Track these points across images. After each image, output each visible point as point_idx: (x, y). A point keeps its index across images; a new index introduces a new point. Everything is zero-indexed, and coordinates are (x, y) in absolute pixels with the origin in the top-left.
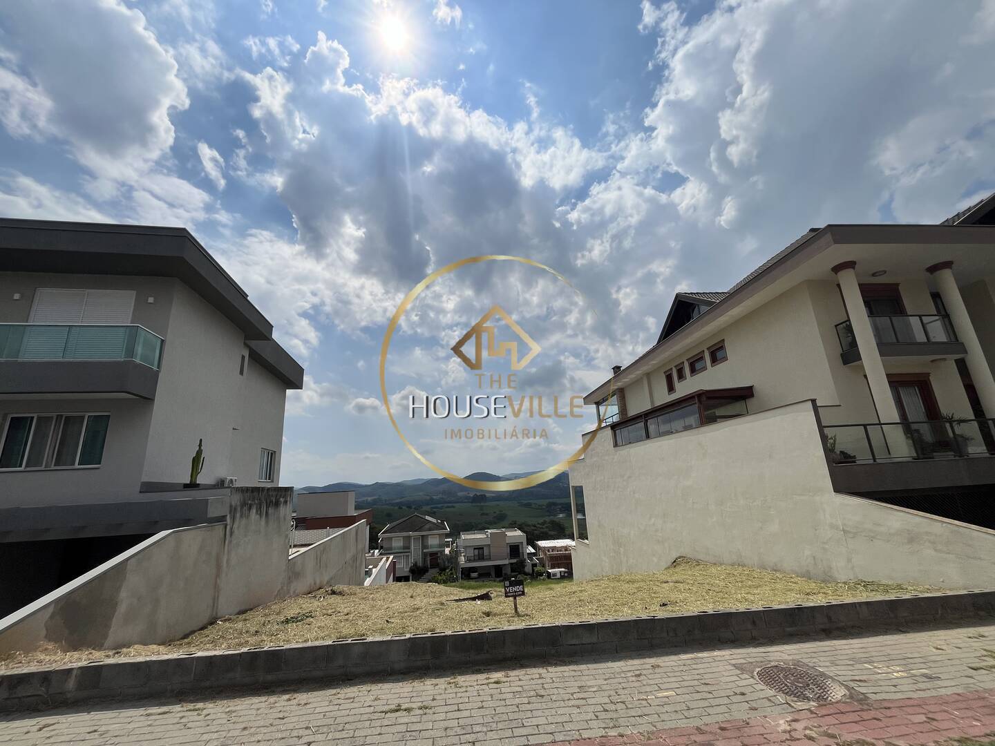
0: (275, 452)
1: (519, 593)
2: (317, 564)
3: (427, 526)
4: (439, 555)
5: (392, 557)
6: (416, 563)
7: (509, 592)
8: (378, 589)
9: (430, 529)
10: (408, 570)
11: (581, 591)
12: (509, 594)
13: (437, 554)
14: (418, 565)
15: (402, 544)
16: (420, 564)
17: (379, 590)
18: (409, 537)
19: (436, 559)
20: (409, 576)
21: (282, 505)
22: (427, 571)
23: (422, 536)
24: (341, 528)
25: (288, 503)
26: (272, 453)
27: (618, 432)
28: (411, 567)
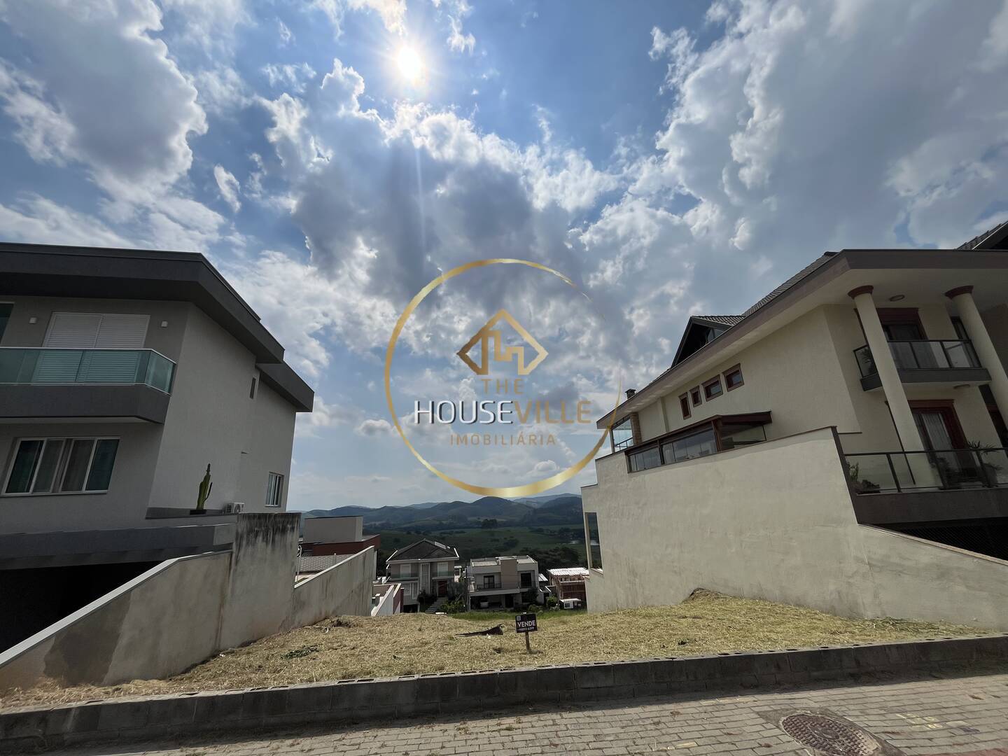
0: (282, 476)
1: (532, 628)
2: (323, 594)
3: (436, 553)
4: (448, 583)
5: (399, 585)
6: (424, 591)
7: (521, 627)
8: (385, 619)
9: (439, 556)
10: (416, 598)
11: (596, 626)
12: (521, 629)
13: (446, 582)
14: (427, 592)
15: (410, 572)
16: (428, 592)
18: (418, 564)
19: (445, 587)
20: (417, 607)
21: (288, 532)
22: (436, 600)
23: (431, 563)
24: (348, 555)
25: (295, 529)
26: (280, 478)
27: (632, 458)
28: (419, 595)
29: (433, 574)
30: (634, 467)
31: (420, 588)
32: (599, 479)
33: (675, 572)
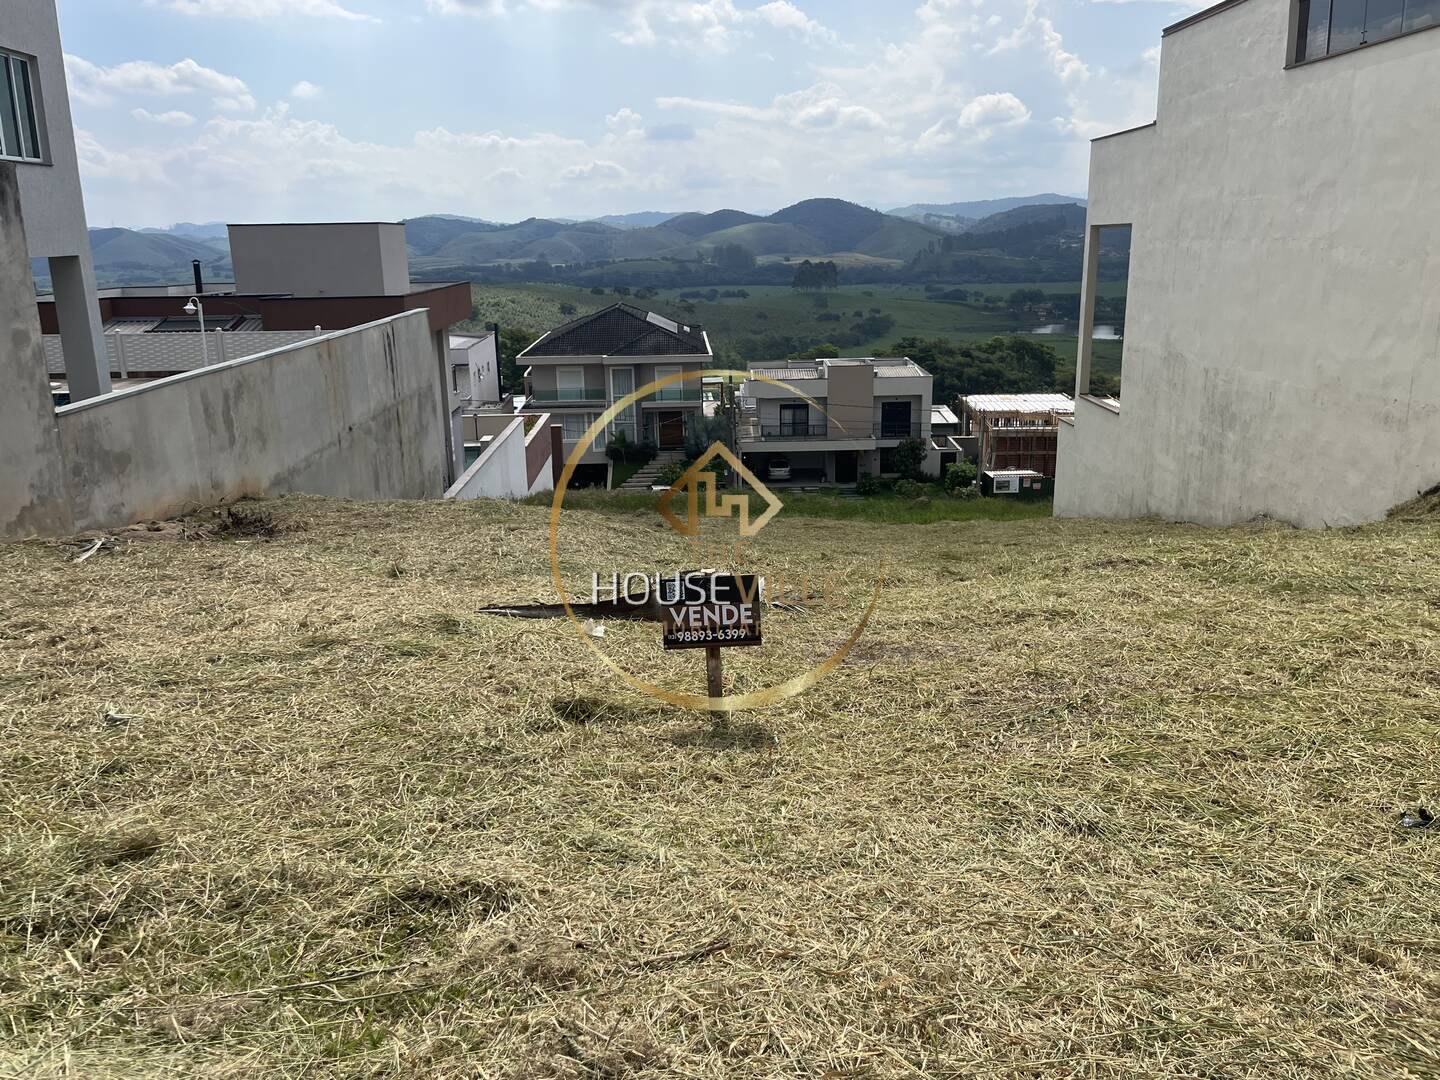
0: (33, 58)
2: (213, 429)
3: (651, 341)
4: (685, 417)
5: (545, 416)
6: (622, 433)
8: (387, 515)
9: (658, 350)
10: (603, 450)
11: (1053, 615)
13: (679, 414)
14: (629, 439)
15: (582, 386)
16: (634, 436)
17: (392, 521)
18: (601, 367)
19: (679, 425)
20: (604, 467)
22: (654, 457)
23: (638, 367)
24: (295, 333)
26: (23, 64)
28: (610, 443)
30: (1318, 39)
32: (1166, 102)
33: (1387, 419)
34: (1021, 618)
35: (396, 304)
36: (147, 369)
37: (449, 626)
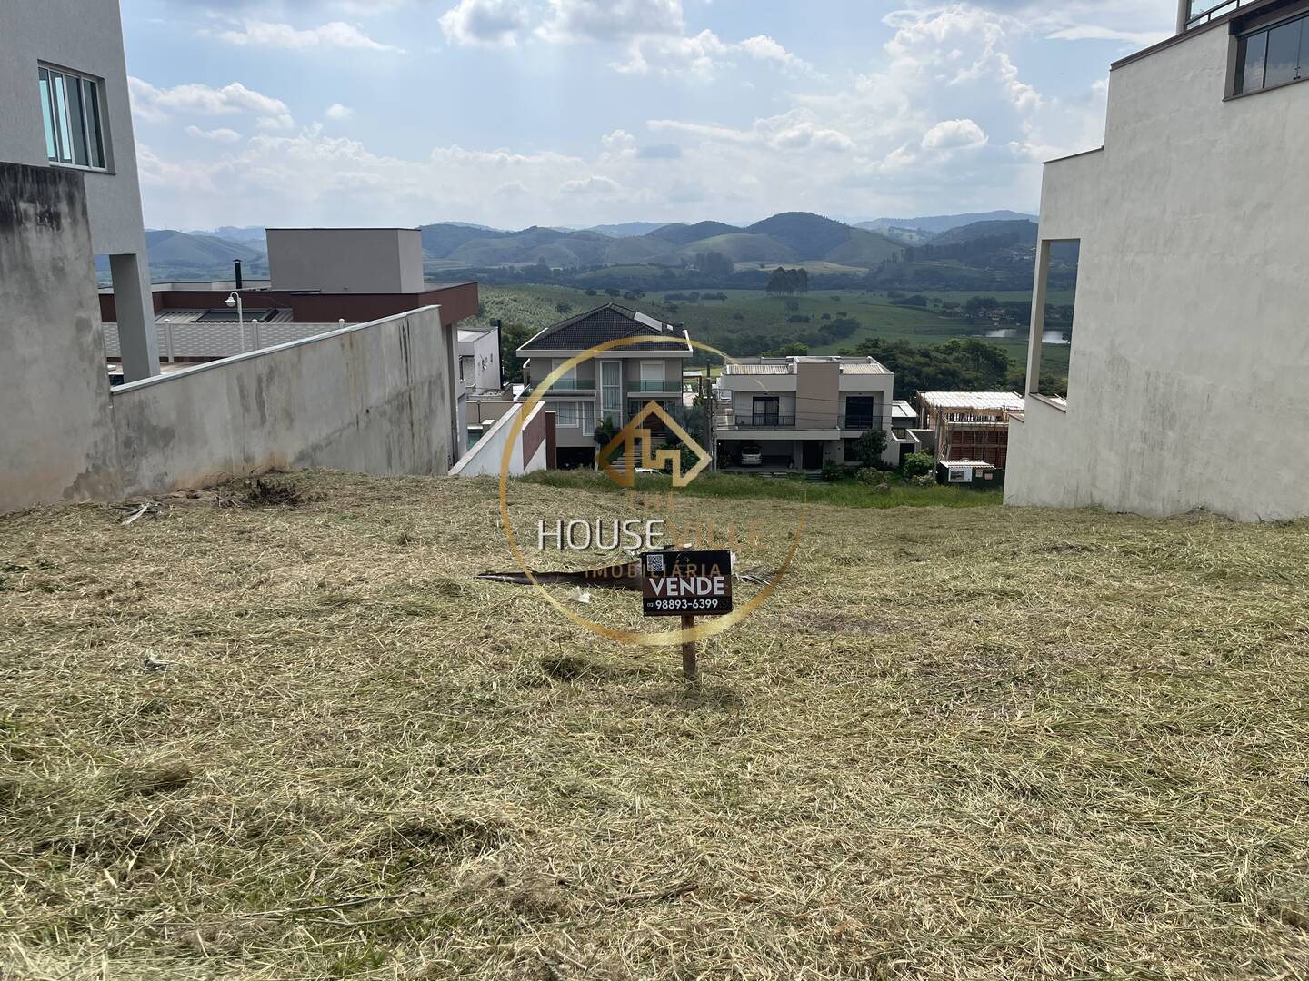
0: (101, 80)
1: (709, 603)
2: (247, 409)
4: (666, 407)
7: (664, 596)
8: (398, 489)
9: (644, 346)
10: (592, 434)
11: (1001, 595)
12: (665, 605)
14: (615, 425)
16: (620, 423)
17: (401, 494)
18: (594, 361)
20: (593, 449)
21: (29, 225)
23: (625, 360)
24: (322, 325)
25: (65, 222)
26: (93, 85)
27: (1255, 43)
28: (598, 428)
29: (630, 385)
30: (1254, 74)
31: (599, 415)
32: (1113, 128)
34: (972, 597)
35: (411, 301)
36: (190, 355)
37: (450, 589)
